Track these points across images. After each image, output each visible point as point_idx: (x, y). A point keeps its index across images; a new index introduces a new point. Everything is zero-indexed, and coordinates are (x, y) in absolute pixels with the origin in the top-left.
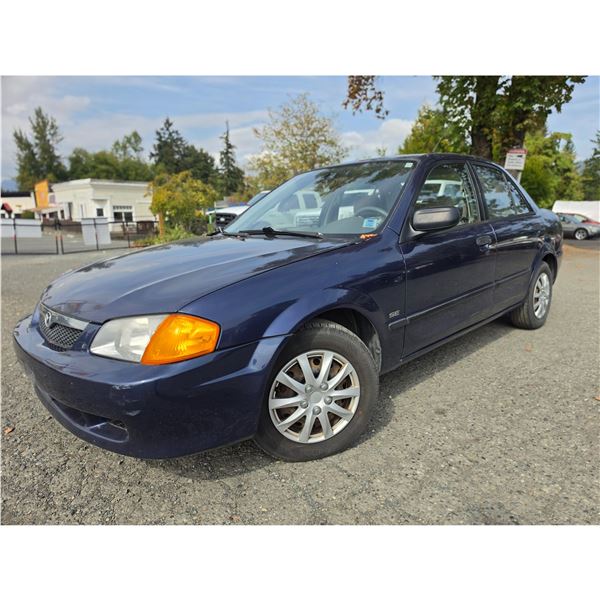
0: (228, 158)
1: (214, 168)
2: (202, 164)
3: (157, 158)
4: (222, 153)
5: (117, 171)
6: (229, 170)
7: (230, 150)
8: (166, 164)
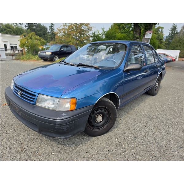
0: (52, 29)
1: (47, 32)
2: (43, 30)
3: (28, 27)
4: (50, 27)
5: (14, 31)
6: (52, 33)
7: (53, 26)
8: (31, 30)
